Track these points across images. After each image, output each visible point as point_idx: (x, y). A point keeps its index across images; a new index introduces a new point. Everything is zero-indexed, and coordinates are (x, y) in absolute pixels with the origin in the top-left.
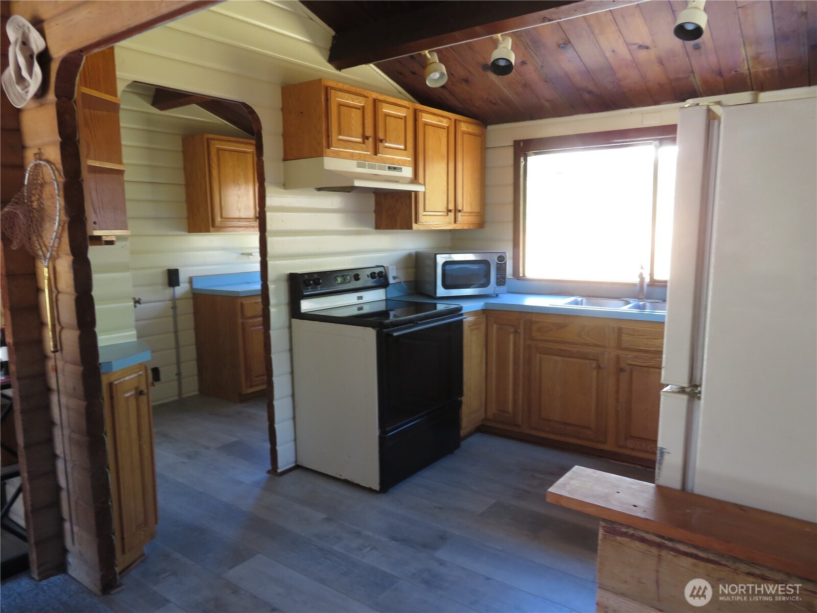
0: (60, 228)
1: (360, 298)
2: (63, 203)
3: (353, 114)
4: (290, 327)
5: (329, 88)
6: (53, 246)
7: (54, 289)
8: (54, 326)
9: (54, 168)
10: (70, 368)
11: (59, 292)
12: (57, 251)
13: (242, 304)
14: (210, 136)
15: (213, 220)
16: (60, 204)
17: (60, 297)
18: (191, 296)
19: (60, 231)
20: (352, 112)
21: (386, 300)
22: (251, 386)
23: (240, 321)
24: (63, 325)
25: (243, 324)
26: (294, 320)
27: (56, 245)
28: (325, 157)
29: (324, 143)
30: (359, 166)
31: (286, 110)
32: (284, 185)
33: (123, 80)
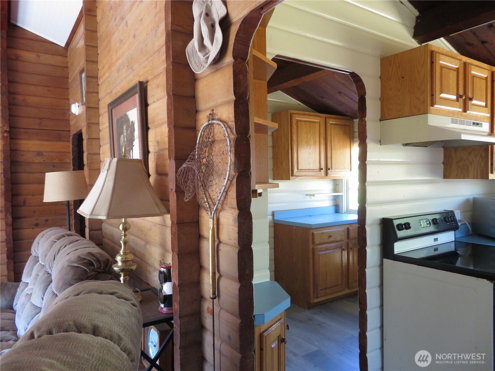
0: (229, 182)
1: (436, 240)
2: (233, 159)
3: (451, 75)
4: (381, 265)
5: (435, 53)
6: (219, 200)
7: (216, 239)
8: (214, 274)
9: (226, 126)
10: (225, 316)
11: (220, 242)
12: (222, 204)
13: (313, 234)
14: (292, 111)
15: (292, 171)
16: (231, 159)
17: (222, 247)
18: (273, 225)
19: (227, 186)
20: (451, 74)
21: (455, 241)
22: (317, 297)
23: (311, 246)
24: (222, 273)
25: (313, 248)
26: (385, 260)
27: (222, 198)
28: (429, 114)
29: (429, 102)
30: (453, 122)
31: (384, 78)
32: (380, 141)
33: (270, 54)
